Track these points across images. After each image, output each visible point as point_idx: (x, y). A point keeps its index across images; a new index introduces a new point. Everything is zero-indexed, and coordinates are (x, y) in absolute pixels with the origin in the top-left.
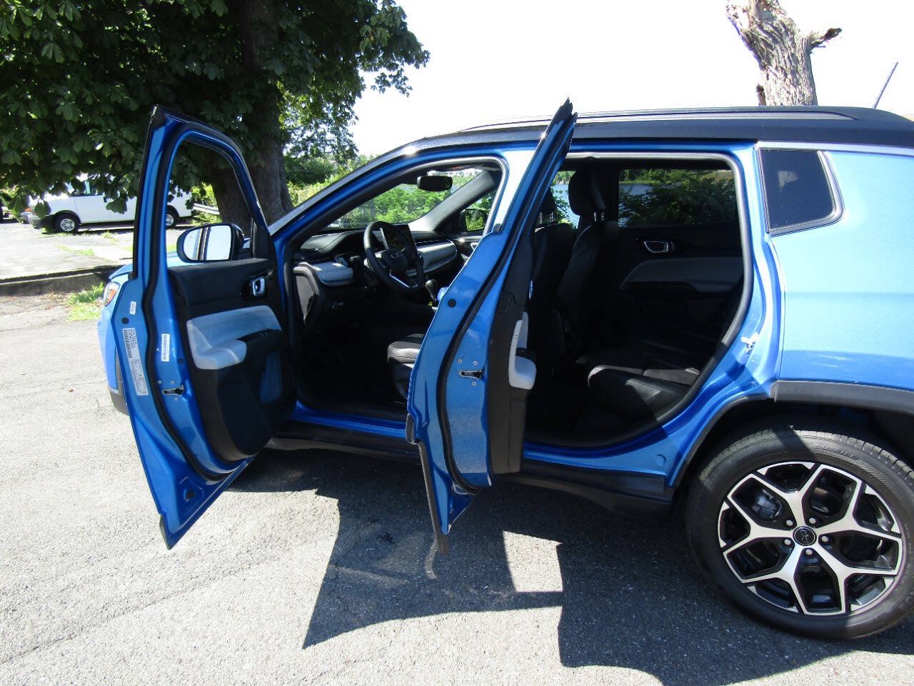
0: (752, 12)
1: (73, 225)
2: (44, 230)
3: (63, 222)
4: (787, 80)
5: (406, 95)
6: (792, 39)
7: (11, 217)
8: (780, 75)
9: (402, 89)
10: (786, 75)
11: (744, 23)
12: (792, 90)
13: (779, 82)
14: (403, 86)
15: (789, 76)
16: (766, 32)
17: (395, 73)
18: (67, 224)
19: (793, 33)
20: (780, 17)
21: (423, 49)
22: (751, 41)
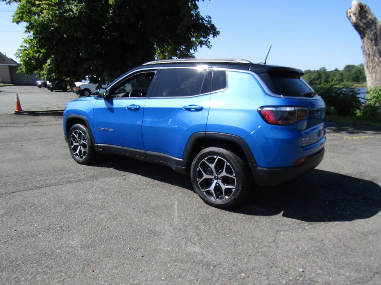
0: (357, 15)
1: (89, 94)
2: (79, 95)
3: (85, 93)
4: (372, 44)
5: (209, 48)
6: (375, 26)
7: (70, 90)
8: (369, 41)
9: (208, 46)
10: (372, 41)
11: (354, 19)
12: (375, 48)
13: (369, 44)
14: (209, 45)
15: (373, 42)
16: (363, 23)
17: (205, 40)
18: (87, 93)
19: (376, 24)
20: (370, 17)
21: (217, 30)
22: (356, 26)
